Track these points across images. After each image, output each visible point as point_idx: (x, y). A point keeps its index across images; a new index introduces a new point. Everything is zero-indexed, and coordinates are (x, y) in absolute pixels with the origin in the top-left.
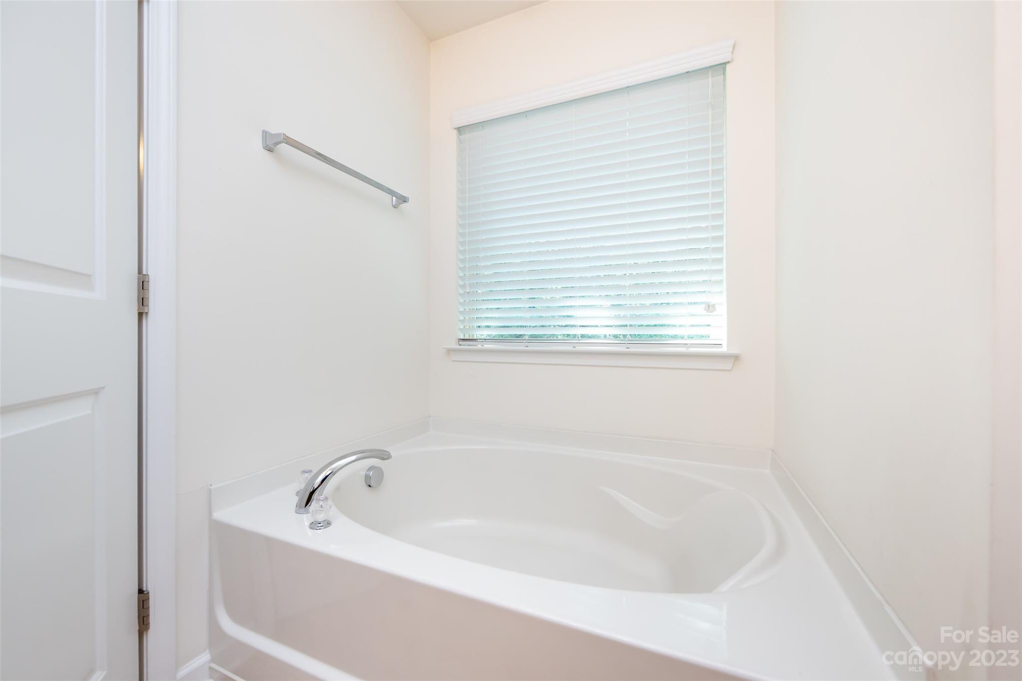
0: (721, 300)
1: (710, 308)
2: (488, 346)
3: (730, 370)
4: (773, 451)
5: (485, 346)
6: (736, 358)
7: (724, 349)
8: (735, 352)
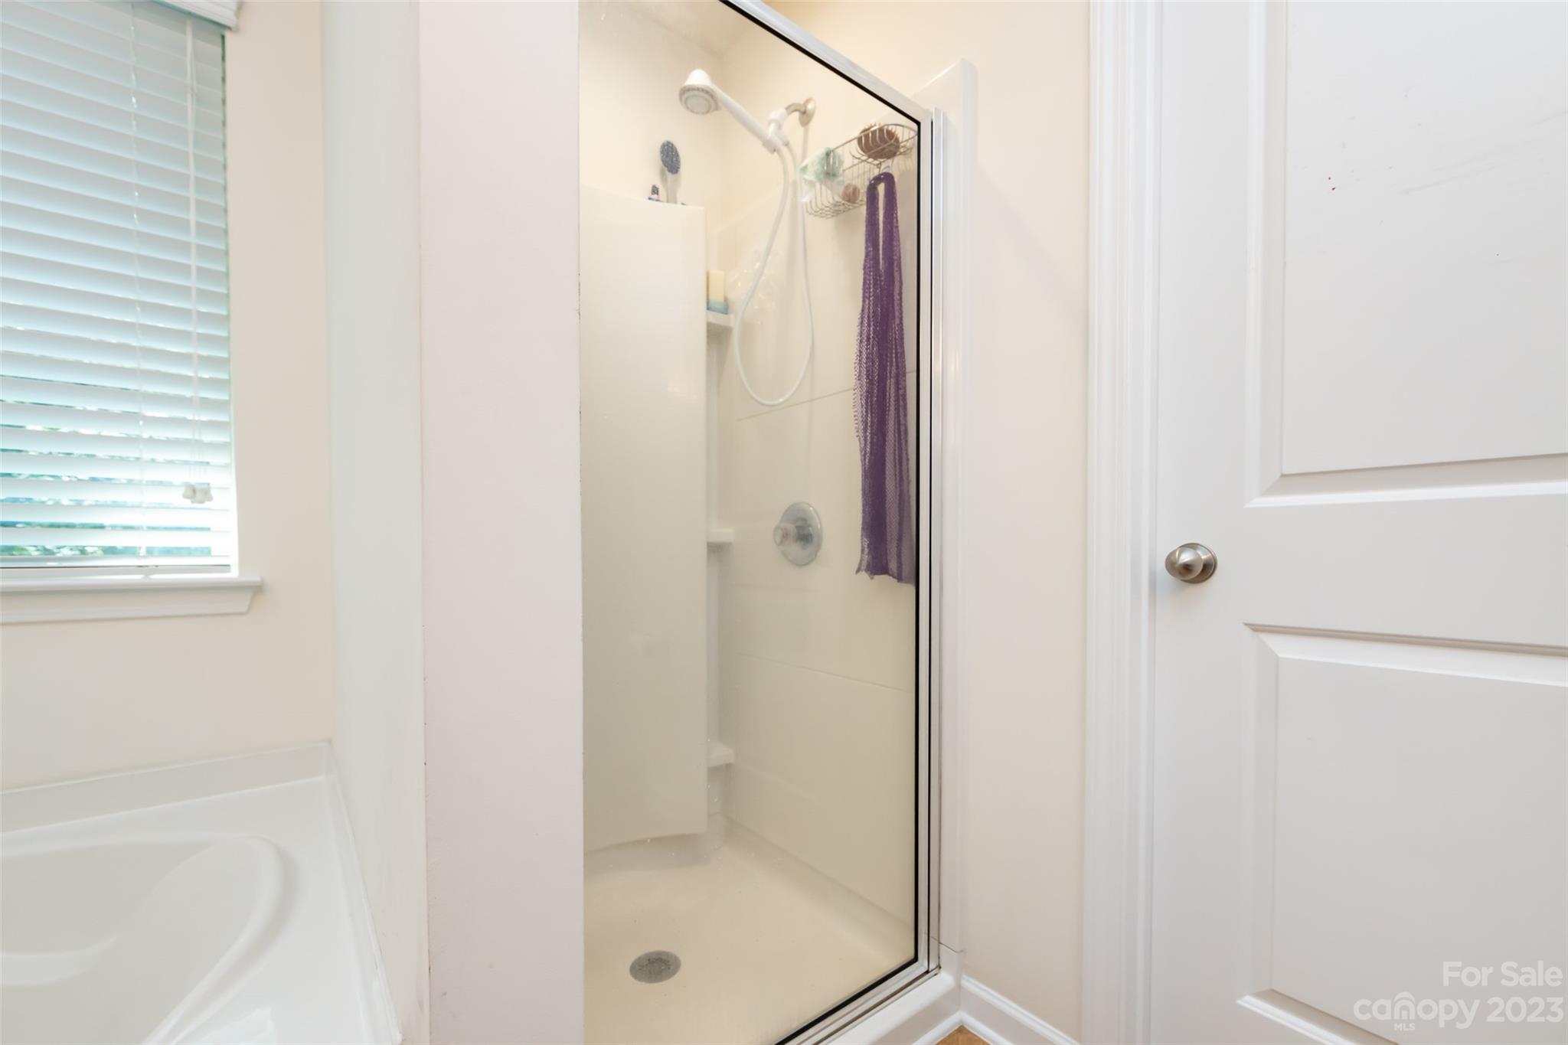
0: (222, 479)
1: (197, 494)
3: (243, 614)
4: (329, 742)
6: (257, 590)
7: (233, 574)
8: (254, 578)
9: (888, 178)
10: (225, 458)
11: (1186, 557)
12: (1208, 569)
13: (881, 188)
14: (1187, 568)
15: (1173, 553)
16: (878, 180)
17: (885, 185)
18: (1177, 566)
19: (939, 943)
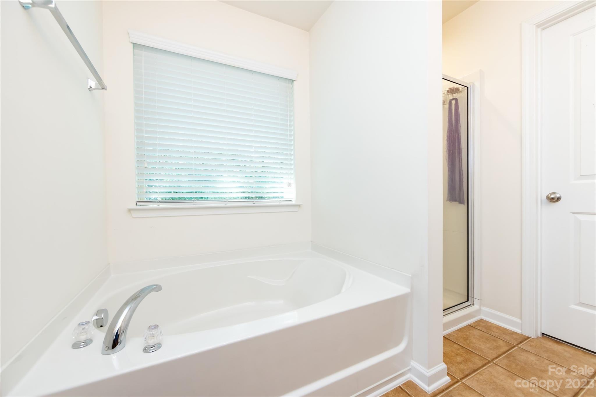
0: (293, 181)
1: (289, 185)
2: (162, 206)
3: (297, 211)
4: (311, 242)
5: (160, 205)
6: (299, 206)
7: (294, 203)
8: (298, 203)
9: (456, 100)
10: (293, 176)
11: (552, 196)
12: (559, 199)
13: (453, 102)
14: (553, 198)
15: (549, 195)
16: (453, 99)
17: (455, 101)
18: (550, 198)
19: (473, 298)
